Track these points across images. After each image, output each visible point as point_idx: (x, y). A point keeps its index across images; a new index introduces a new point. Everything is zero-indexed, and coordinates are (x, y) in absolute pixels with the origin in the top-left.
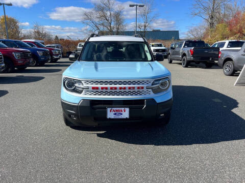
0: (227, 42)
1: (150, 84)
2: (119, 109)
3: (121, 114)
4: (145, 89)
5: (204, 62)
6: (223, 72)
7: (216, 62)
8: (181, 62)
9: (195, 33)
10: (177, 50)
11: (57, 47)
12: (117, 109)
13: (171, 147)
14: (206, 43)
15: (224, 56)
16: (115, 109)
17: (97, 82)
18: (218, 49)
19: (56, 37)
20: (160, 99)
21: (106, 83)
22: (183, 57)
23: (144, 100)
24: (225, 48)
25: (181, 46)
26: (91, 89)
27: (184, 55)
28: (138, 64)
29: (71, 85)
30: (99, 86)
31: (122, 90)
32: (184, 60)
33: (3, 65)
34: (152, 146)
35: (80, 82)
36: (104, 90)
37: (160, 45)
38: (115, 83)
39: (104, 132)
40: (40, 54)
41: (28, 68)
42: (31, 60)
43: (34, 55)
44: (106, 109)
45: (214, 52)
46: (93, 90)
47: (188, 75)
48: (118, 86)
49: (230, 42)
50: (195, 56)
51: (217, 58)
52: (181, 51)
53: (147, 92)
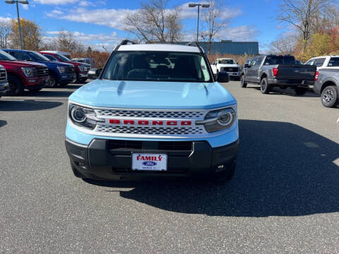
0: (328, 58)
1: (202, 118)
2: (151, 155)
3: (155, 164)
4: (193, 126)
5: (293, 87)
6: (320, 102)
7: (311, 87)
8: (259, 86)
9: (281, 45)
10: (253, 68)
11: (88, 62)
12: (148, 155)
13: (233, 219)
14: (296, 59)
15: (323, 79)
16: (145, 155)
17: (118, 112)
18: (314, 68)
19: (89, 48)
20: (217, 141)
21: (132, 114)
22: (262, 78)
23: (191, 142)
24: (325, 66)
25: (260, 64)
26: (108, 123)
27: (264, 75)
28: (187, 85)
29: (79, 116)
30: (121, 118)
31: (158, 126)
32: (264, 83)
33: (7, 84)
34: (202, 216)
35: (92, 111)
36: (129, 125)
37: (231, 62)
38: (147, 114)
39: (131, 189)
40: (61, 70)
41: (43, 90)
42: (48, 79)
43: (53, 72)
44: (131, 155)
45: (309, 72)
46: (111, 125)
47: (268, 105)
48: (150, 119)
49: (332, 59)
50: (280, 77)
51: (312, 82)
52: (259, 71)
53: (197, 130)
